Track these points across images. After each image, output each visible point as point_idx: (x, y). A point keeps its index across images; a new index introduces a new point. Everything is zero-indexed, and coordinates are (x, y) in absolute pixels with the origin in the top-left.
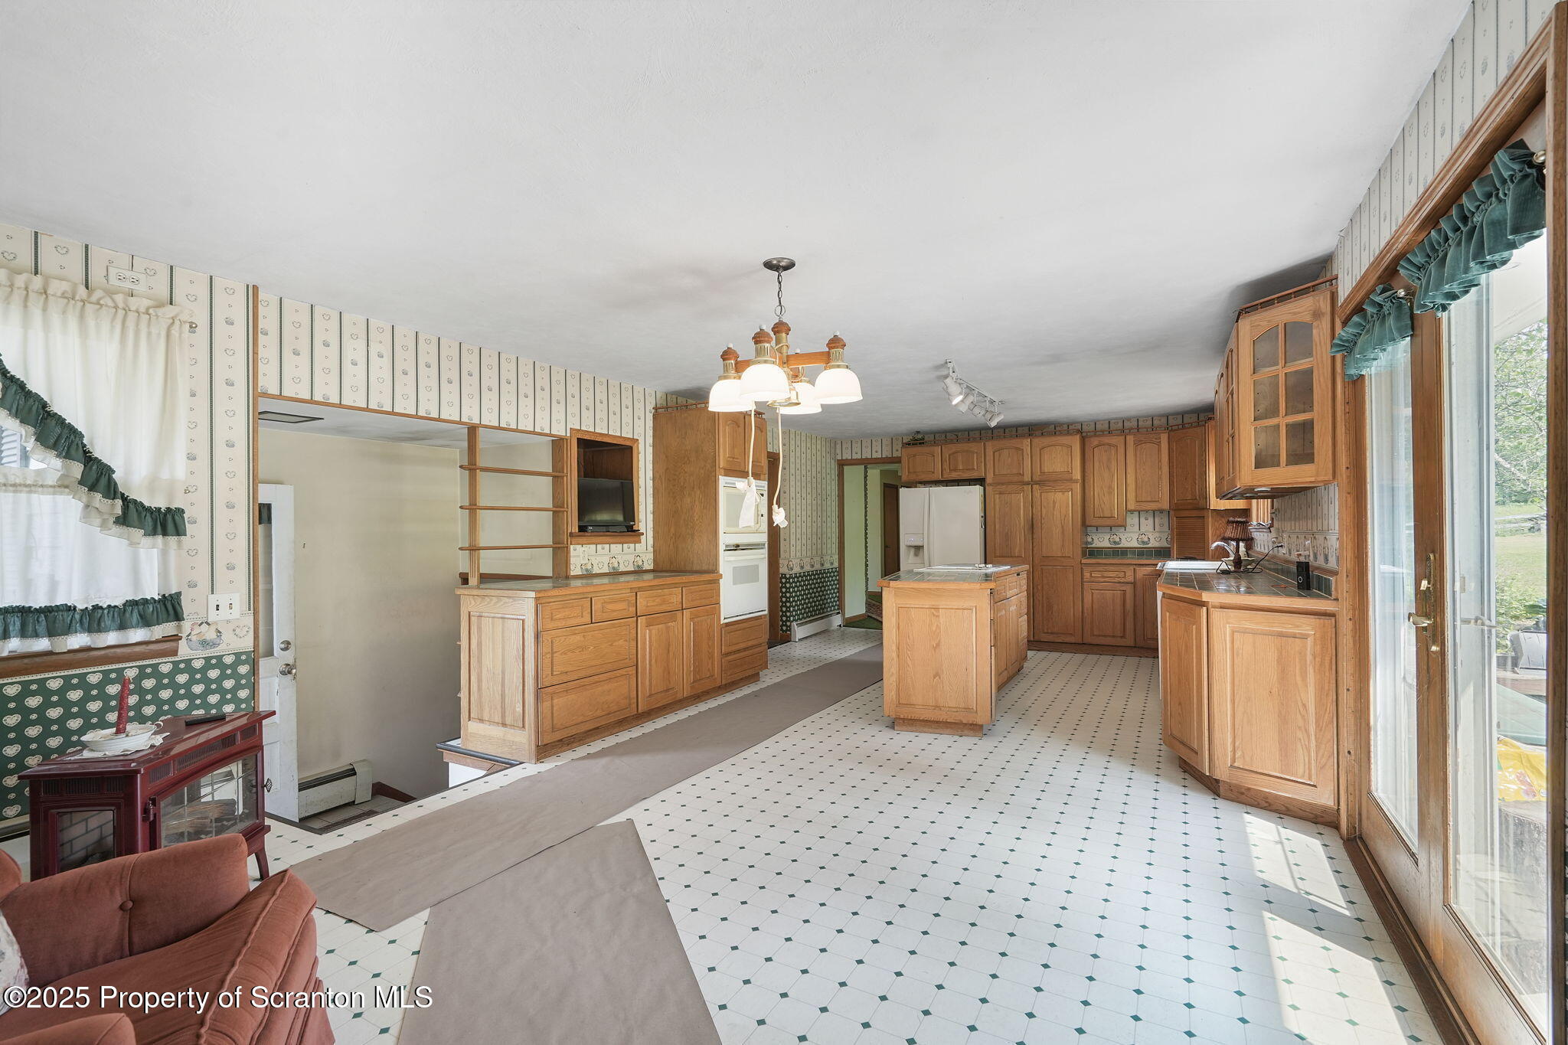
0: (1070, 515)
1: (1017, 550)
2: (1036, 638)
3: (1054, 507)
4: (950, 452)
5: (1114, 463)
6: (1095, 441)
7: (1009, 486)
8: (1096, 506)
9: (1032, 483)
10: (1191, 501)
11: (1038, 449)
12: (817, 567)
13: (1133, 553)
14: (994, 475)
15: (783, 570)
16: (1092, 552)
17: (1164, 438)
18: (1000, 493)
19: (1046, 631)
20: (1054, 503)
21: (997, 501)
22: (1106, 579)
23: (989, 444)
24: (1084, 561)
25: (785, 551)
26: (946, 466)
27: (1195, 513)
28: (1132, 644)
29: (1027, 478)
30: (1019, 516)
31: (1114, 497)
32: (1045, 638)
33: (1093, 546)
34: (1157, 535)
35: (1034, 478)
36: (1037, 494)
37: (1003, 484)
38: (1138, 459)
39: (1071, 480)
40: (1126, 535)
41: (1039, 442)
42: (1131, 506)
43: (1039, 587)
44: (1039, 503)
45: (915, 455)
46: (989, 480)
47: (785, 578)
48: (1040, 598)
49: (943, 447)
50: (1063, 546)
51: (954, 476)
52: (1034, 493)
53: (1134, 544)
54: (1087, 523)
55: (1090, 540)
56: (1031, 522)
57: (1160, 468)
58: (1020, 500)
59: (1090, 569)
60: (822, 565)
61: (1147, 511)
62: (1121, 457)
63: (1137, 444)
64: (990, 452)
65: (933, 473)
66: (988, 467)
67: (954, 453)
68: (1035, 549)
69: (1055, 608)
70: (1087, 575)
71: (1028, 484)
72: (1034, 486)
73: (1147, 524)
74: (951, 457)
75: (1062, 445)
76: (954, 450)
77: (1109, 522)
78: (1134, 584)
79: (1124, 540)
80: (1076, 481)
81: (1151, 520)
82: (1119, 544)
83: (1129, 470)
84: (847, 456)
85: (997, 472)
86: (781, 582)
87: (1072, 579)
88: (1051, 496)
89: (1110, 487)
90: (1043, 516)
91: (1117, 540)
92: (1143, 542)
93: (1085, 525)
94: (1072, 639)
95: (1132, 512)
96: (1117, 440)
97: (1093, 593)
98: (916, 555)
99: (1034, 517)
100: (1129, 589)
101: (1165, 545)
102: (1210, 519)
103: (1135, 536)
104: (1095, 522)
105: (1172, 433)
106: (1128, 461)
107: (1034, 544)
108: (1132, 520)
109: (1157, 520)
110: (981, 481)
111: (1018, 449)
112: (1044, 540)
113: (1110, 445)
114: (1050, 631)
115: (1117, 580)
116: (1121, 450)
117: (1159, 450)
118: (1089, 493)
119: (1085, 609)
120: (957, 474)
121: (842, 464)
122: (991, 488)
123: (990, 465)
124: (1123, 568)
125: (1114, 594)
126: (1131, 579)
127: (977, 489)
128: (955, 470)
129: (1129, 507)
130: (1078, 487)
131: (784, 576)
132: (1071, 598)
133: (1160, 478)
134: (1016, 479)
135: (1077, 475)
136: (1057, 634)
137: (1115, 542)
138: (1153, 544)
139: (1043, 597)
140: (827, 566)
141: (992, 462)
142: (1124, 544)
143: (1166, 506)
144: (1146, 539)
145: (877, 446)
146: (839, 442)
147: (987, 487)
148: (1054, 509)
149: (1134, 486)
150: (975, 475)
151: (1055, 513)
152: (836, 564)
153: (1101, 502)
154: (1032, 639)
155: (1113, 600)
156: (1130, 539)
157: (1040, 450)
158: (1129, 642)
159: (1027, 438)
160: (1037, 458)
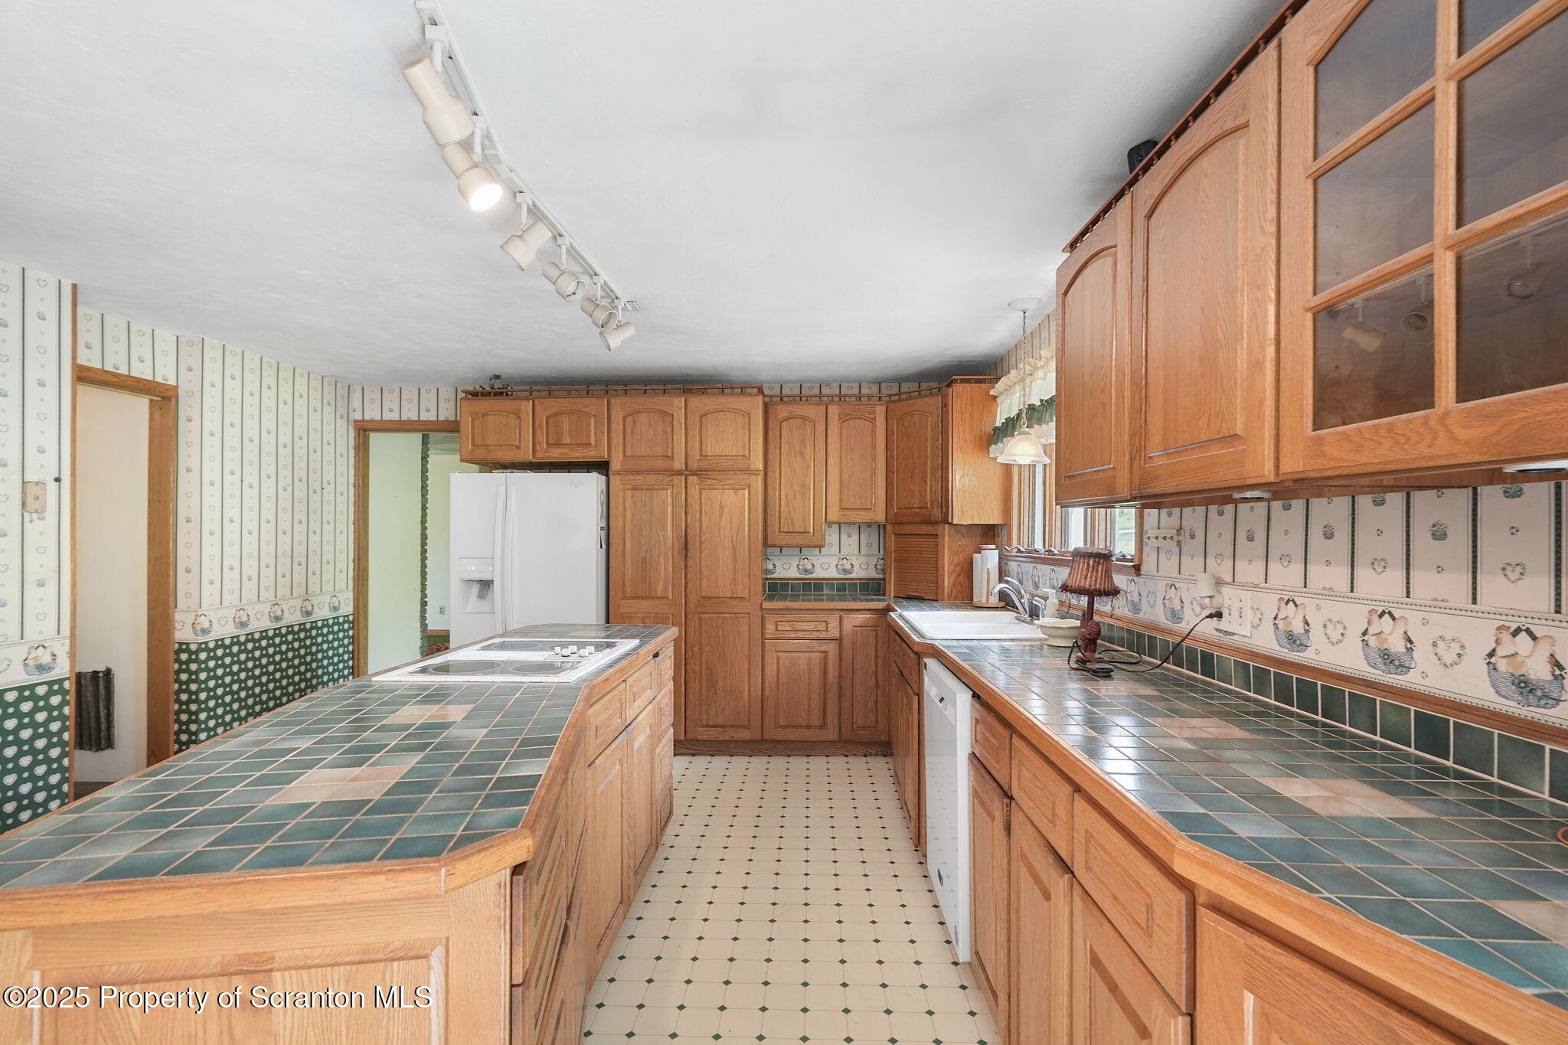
0: (746, 528)
1: (660, 587)
2: (690, 736)
3: (721, 514)
4: (549, 413)
5: (809, 448)
6: (783, 411)
7: (649, 477)
8: (783, 515)
9: (687, 472)
10: (918, 510)
11: (697, 415)
12: (293, 617)
13: (831, 587)
14: (624, 456)
15: (182, 633)
16: (776, 588)
17: (880, 411)
18: (634, 489)
19: (705, 723)
20: (722, 507)
21: (629, 501)
22: (800, 635)
23: (616, 402)
24: (766, 605)
25: (188, 595)
26: (542, 437)
27: (925, 529)
28: (836, 737)
29: (679, 464)
30: (665, 529)
31: (809, 498)
32: (704, 734)
33: (775, 575)
34: (863, 559)
35: (690, 466)
36: (694, 491)
37: (638, 472)
38: (844, 443)
39: (748, 470)
40: (822, 559)
41: (698, 403)
42: (834, 516)
43: (696, 649)
44: (697, 508)
45: (485, 415)
46: (615, 466)
47: (188, 651)
48: (697, 668)
49: (537, 402)
50: (734, 579)
51: (556, 454)
52: (689, 491)
53: (832, 573)
54: (770, 542)
55: (770, 566)
56: (683, 540)
57: (874, 459)
58: (667, 500)
59: (777, 617)
60: (308, 613)
61: (850, 524)
62: (821, 439)
63: (844, 418)
64: (617, 416)
65: (518, 448)
66: (614, 441)
67: (557, 414)
68: (690, 585)
69: (720, 684)
70: (770, 628)
71: (679, 473)
72: (690, 478)
73: (850, 544)
74: (551, 420)
75: (735, 411)
76: (555, 410)
77: (799, 540)
78: (840, 640)
79: (817, 568)
80: (755, 473)
81: (855, 537)
82: (811, 573)
83: (831, 460)
84: (372, 414)
85: (628, 453)
86: (178, 660)
87: (746, 634)
88: (716, 495)
89: (804, 486)
90: (704, 527)
91: (809, 567)
92: (845, 571)
93: (766, 544)
94: (745, 735)
95: (830, 524)
96: (814, 412)
97: (778, 657)
98: (482, 596)
99: (689, 530)
100: (832, 648)
101: (873, 574)
102: (946, 539)
103: (834, 561)
104: (782, 539)
105: (892, 406)
106: (829, 447)
107: (689, 577)
108: (831, 536)
109: (863, 536)
110: (601, 467)
111: (663, 413)
112: (704, 569)
113: (804, 418)
114: (711, 723)
115: (815, 635)
116: (821, 427)
117: (874, 431)
118: (773, 495)
119: (767, 684)
120: (561, 451)
121: (363, 430)
122: (619, 478)
123: (617, 439)
124: (823, 616)
125: (810, 658)
126: (836, 634)
127: (593, 481)
128: (558, 444)
129: (831, 518)
130: (758, 482)
131: (184, 647)
132: (746, 666)
133: (874, 473)
134: (660, 464)
135: (758, 464)
136: (723, 726)
137: (806, 571)
138: (858, 573)
139: (701, 665)
140: (322, 613)
141: (621, 433)
142: (820, 573)
143: (881, 517)
144: (848, 567)
145: (429, 400)
146: (358, 389)
147: (612, 478)
148: (720, 517)
149: (838, 486)
150: (591, 455)
151: (723, 524)
152: (347, 608)
153: (790, 505)
154: (683, 738)
155: (809, 669)
156: (826, 566)
157: (701, 417)
158: (831, 734)
159: (680, 395)
160: (695, 432)
